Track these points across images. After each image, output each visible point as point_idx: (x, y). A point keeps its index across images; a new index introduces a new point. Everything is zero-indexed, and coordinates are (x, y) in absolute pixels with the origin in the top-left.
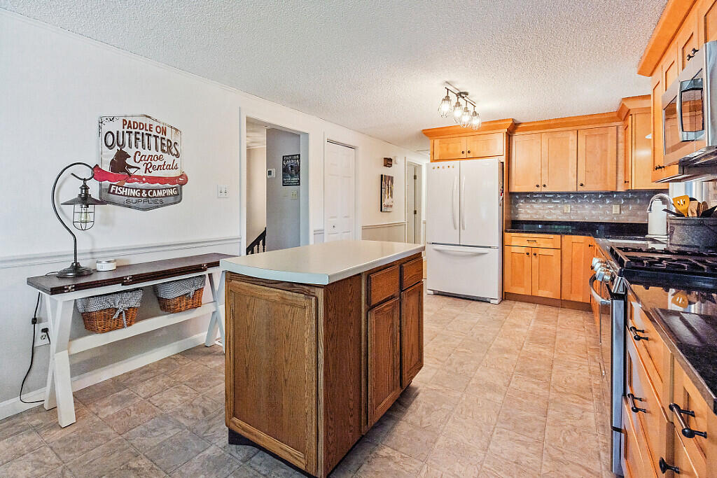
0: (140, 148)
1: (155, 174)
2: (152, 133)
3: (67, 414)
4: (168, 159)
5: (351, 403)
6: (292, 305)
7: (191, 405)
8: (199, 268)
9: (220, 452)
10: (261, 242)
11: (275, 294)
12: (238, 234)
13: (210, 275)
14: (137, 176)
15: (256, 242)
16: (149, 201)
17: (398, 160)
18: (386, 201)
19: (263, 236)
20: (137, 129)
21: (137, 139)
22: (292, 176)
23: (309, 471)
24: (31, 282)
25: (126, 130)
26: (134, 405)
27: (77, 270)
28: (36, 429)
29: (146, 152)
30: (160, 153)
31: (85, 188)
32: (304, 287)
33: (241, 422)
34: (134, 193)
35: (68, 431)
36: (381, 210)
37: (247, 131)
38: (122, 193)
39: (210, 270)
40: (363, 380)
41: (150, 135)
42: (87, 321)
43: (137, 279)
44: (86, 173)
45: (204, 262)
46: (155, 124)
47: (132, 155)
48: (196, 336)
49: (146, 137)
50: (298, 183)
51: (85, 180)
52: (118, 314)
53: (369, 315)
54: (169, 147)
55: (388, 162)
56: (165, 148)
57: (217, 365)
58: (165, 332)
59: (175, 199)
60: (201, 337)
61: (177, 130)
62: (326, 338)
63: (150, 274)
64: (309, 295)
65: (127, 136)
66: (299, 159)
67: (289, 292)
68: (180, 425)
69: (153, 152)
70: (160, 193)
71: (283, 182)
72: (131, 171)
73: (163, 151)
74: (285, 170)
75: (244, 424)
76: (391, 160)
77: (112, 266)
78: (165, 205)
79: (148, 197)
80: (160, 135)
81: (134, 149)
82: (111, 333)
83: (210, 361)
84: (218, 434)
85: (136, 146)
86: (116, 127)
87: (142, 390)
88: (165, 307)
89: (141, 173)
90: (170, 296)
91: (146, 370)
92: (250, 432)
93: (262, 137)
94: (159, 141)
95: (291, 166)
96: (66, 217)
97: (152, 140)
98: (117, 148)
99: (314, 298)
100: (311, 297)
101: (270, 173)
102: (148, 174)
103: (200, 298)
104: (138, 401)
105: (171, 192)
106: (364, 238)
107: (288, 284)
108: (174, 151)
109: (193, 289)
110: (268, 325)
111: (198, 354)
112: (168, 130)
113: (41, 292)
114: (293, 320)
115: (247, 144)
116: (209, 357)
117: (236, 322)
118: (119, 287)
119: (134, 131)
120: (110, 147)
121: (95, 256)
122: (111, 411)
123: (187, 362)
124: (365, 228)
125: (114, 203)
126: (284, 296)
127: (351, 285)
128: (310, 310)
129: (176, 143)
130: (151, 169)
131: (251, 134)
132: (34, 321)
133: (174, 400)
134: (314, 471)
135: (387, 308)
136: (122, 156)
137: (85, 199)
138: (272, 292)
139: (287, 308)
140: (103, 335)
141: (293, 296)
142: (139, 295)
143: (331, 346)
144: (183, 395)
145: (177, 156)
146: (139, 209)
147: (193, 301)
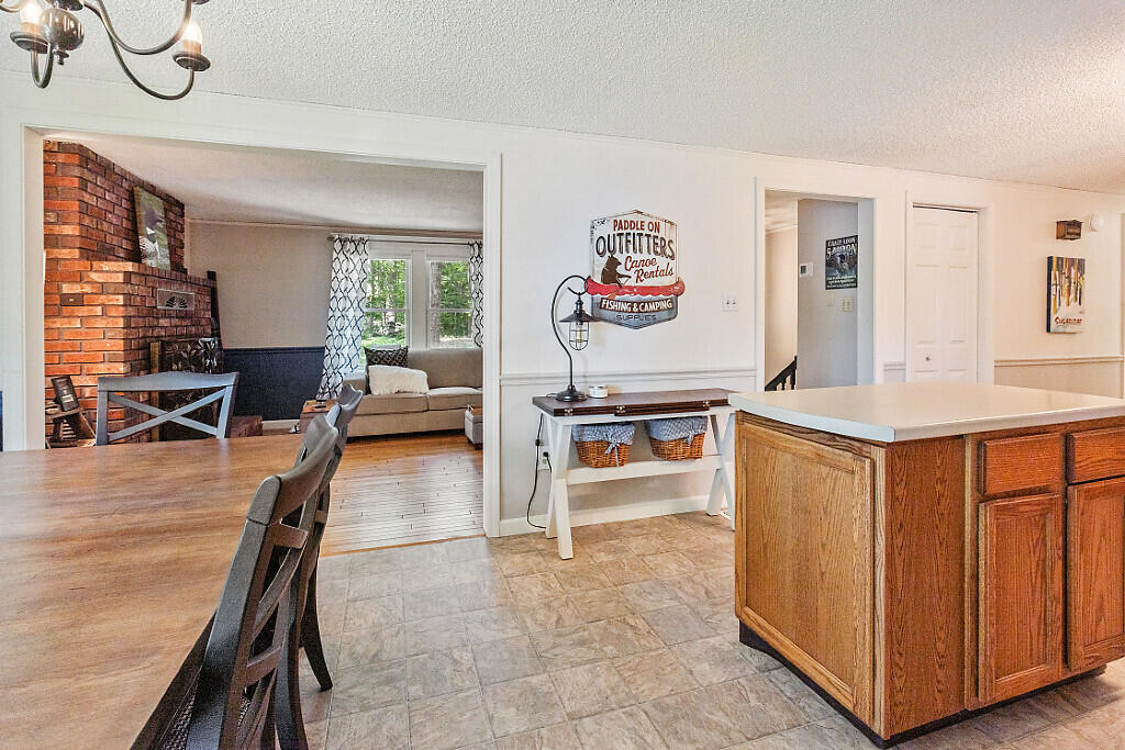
0: (631, 253)
1: (648, 282)
2: (644, 232)
3: (566, 547)
4: (662, 262)
5: (941, 647)
6: (834, 467)
7: (690, 579)
8: (699, 406)
9: (728, 646)
10: (788, 379)
11: (807, 447)
12: (753, 364)
13: (713, 417)
14: (628, 287)
15: (781, 379)
16: (641, 317)
17: (1100, 223)
18: (1063, 310)
19: (792, 369)
20: (628, 230)
21: (628, 241)
22: (842, 272)
23: (859, 715)
24: (536, 402)
25: (617, 232)
26: (628, 559)
27: (573, 395)
28: (540, 553)
29: (637, 257)
30: (653, 256)
31: (580, 303)
32: (852, 442)
33: (756, 616)
34: (625, 307)
35: (568, 565)
36: (1048, 330)
37: (766, 208)
38: (613, 307)
39: (713, 411)
40: (968, 618)
41: (642, 234)
42: (582, 453)
43: (630, 410)
44: (579, 286)
45: (706, 399)
46: (648, 220)
47: (623, 263)
48: (693, 498)
49: (637, 238)
50: (854, 284)
51: (580, 294)
52: (610, 447)
53: (982, 512)
54: (662, 247)
55: (1069, 230)
56: (659, 250)
57: (723, 541)
58: (657, 483)
59: (670, 314)
60: (701, 502)
61: (672, 224)
62: (890, 524)
63: (643, 406)
64: (859, 454)
65: (617, 238)
66: (856, 242)
67: (828, 448)
68: (677, 598)
69: (645, 256)
70: (652, 307)
71: (827, 283)
72: (622, 280)
73: (656, 253)
74: (830, 263)
75: (760, 620)
76: (1077, 224)
77: (603, 393)
78: (659, 322)
79: (639, 312)
80: (653, 234)
81: (625, 254)
82: (604, 469)
83: (713, 534)
84: (725, 624)
85: (627, 251)
86: (607, 230)
87: (636, 545)
88: (659, 451)
89: (632, 282)
90: (665, 438)
91: (637, 525)
92: (769, 633)
93: (791, 213)
94: (651, 241)
95: (842, 257)
96: (563, 335)
97: (644, 239)
98: (608, 254)
99: (867, 461)
100: (863, 459)
101: (803, 269)
102: (640, 284)
103: (700, 446)
104: (630, 557)
105: (664, 305)
106: (997, 381)
107: (827, 436)
108: (668, 252)
109: (692, 433)
110: (795, 490)
111: (697, 521)
112: (662, 224)
113: (544, 413)
114: (834, 489)
115: (767, 226)
116: (711, 529)
117: (750, 480)
118: (610, 418)
119: (624, 232)
120: (601, 255)
121: (588, 380)
122: (604, 558)
123: (683, 528)
124: (1000, 365)
125: (606, 321)
126: (820, 452)
127: (940, 452)
128: (862, 478)
129: (670, 241)
130: (642, 278)
131: (772, 211)
132: (538, 443)
133: (671, 568)
134: (867, 717)
135: (1028, 508)
136: (613, 263)
137: (580, 316)
138: (801, 444)
139: (825, 470)
140: (597, 470)
141: (833, 453)
142: (631, 430)
143: (899, 541)
144: (680, 566)
145: (672, 258)
146: (630, 326)
147: (693, 451)
